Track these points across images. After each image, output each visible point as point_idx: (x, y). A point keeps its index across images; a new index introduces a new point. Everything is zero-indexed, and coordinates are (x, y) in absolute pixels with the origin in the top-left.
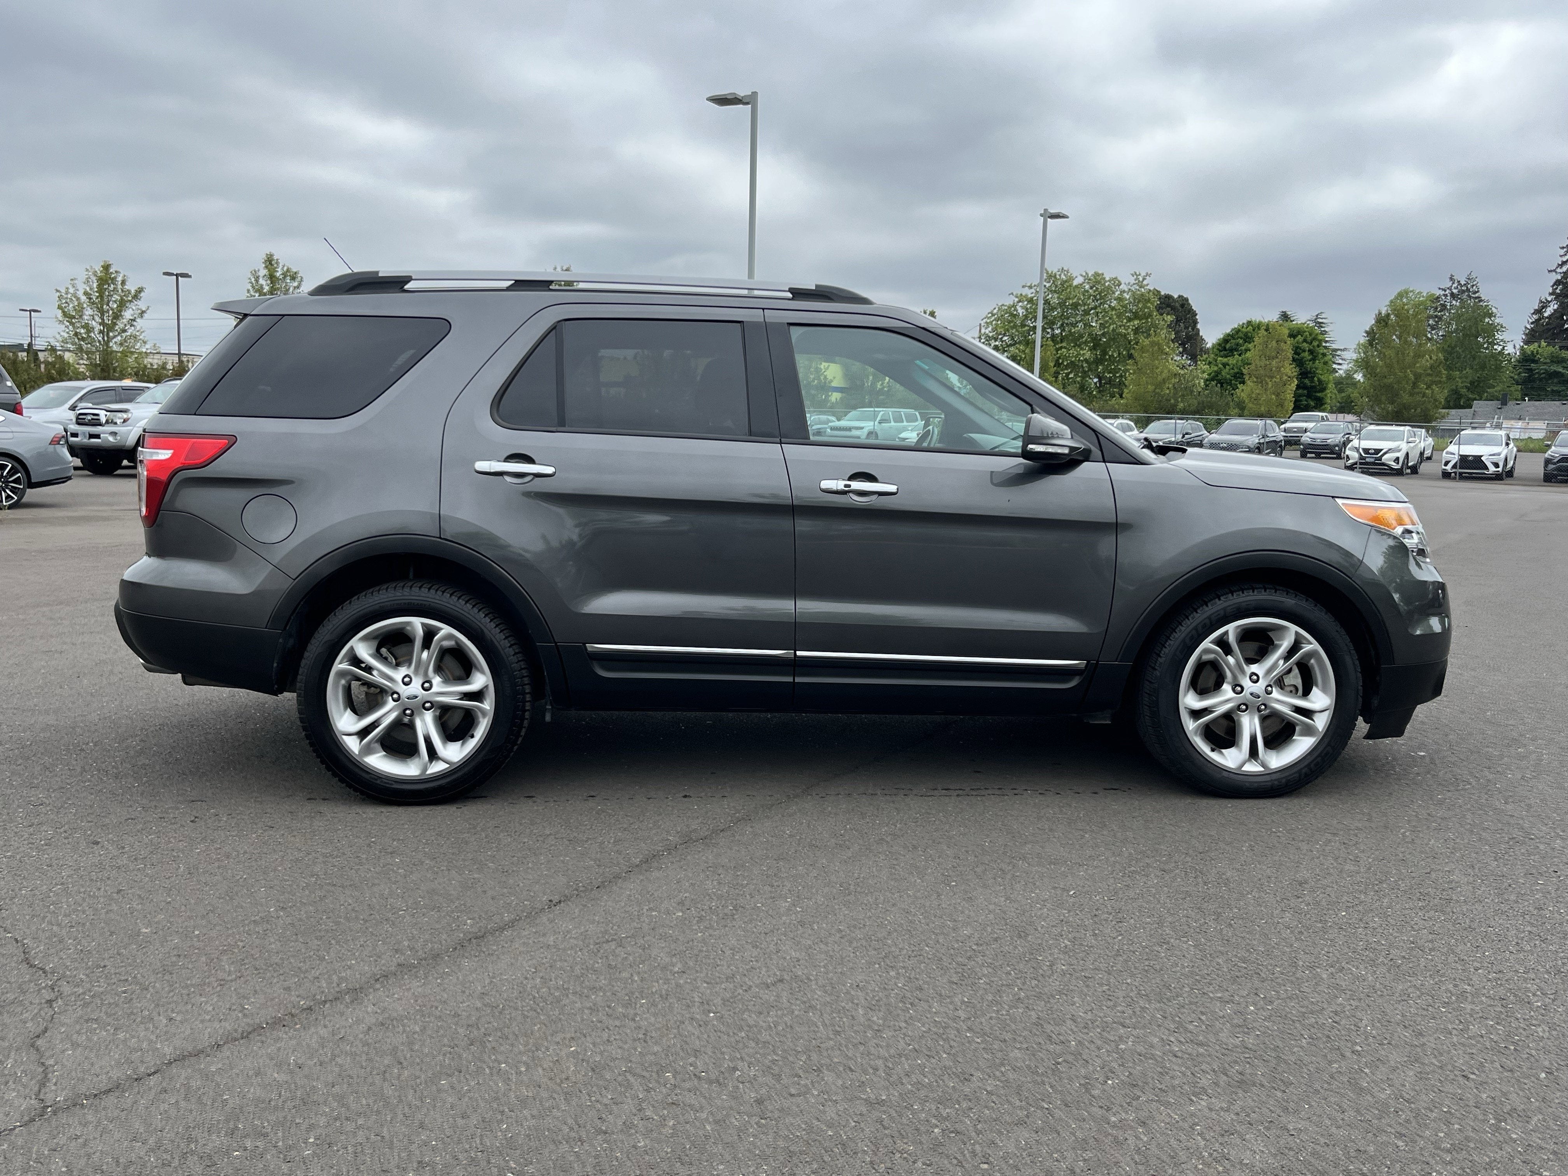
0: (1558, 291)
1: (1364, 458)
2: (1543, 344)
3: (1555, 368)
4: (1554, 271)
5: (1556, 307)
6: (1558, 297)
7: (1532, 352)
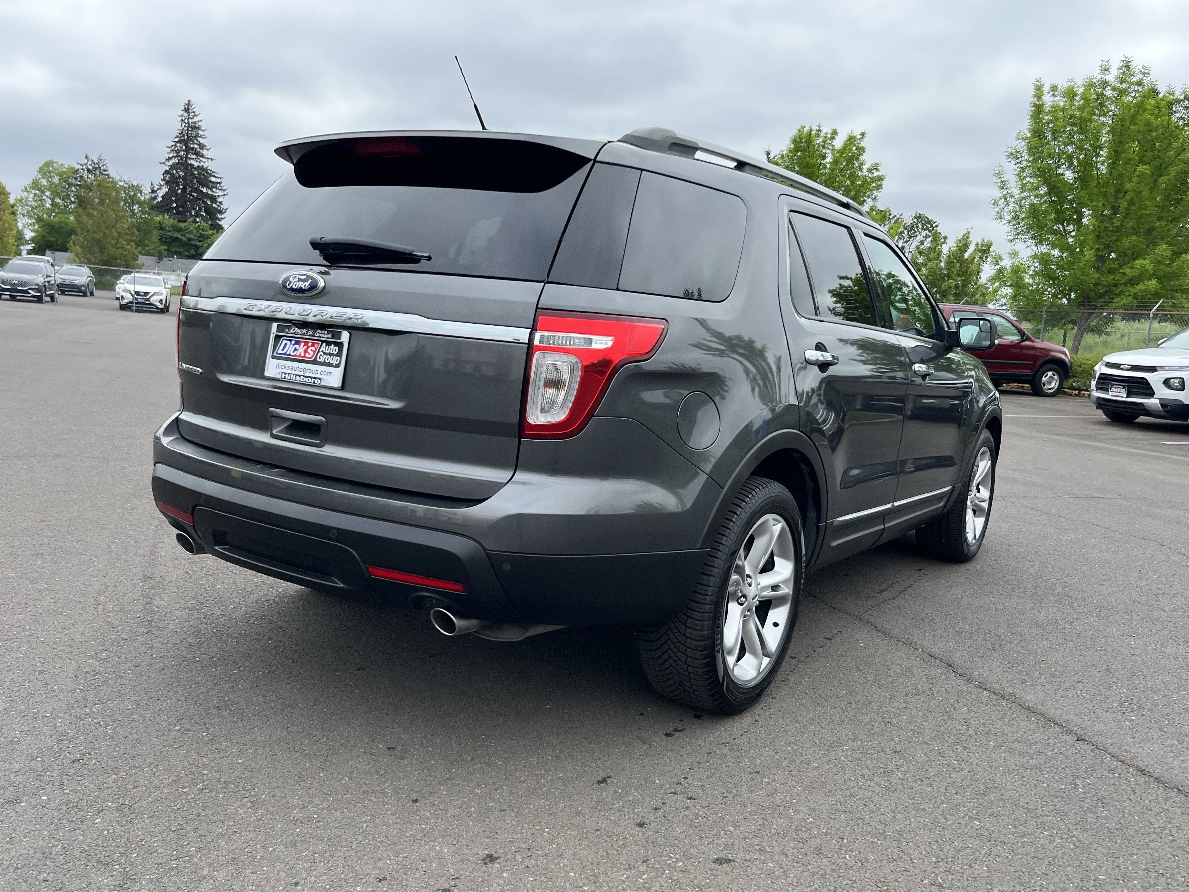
0: (167, 179)
1: (136, 299)
2: (166, 216)
3: (176, 235)
4: (164, 163)
5: (167, 190)
6: (167, 183)
7: (159, 222)
